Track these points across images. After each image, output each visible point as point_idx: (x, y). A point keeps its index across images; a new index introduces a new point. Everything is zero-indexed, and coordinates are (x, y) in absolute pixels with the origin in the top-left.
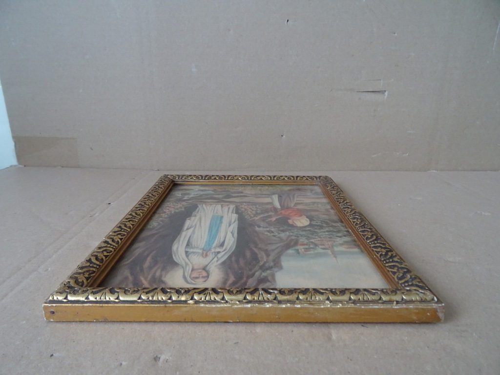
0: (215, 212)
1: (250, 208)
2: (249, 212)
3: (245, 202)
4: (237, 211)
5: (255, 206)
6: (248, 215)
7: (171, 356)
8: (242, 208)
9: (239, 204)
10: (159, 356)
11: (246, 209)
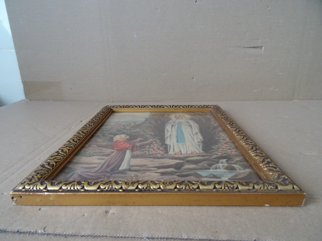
0: (185, 146)
1: (155, 150)
2: (156, 146)
3: (158, 158)
4: (166, 148)
5: (150, 153)
6: (157, 143)
7: (116, 211)
8: (162, 151)
9: (165, 155)
10: (109, 210)
11: (159, 149)
